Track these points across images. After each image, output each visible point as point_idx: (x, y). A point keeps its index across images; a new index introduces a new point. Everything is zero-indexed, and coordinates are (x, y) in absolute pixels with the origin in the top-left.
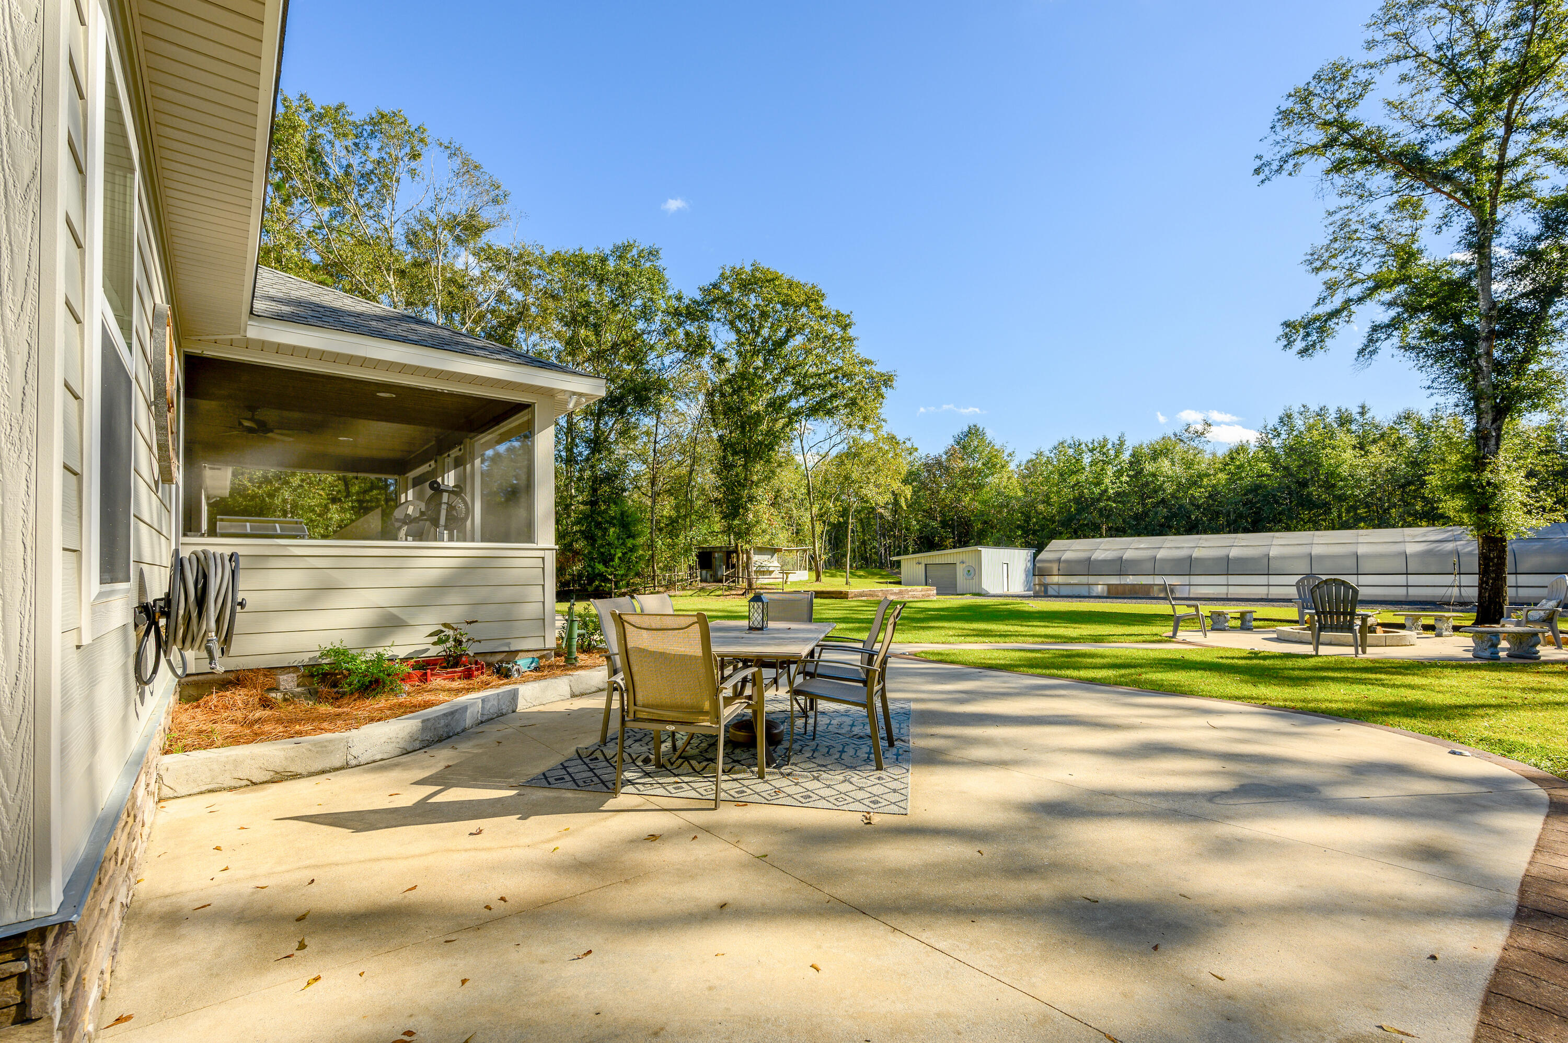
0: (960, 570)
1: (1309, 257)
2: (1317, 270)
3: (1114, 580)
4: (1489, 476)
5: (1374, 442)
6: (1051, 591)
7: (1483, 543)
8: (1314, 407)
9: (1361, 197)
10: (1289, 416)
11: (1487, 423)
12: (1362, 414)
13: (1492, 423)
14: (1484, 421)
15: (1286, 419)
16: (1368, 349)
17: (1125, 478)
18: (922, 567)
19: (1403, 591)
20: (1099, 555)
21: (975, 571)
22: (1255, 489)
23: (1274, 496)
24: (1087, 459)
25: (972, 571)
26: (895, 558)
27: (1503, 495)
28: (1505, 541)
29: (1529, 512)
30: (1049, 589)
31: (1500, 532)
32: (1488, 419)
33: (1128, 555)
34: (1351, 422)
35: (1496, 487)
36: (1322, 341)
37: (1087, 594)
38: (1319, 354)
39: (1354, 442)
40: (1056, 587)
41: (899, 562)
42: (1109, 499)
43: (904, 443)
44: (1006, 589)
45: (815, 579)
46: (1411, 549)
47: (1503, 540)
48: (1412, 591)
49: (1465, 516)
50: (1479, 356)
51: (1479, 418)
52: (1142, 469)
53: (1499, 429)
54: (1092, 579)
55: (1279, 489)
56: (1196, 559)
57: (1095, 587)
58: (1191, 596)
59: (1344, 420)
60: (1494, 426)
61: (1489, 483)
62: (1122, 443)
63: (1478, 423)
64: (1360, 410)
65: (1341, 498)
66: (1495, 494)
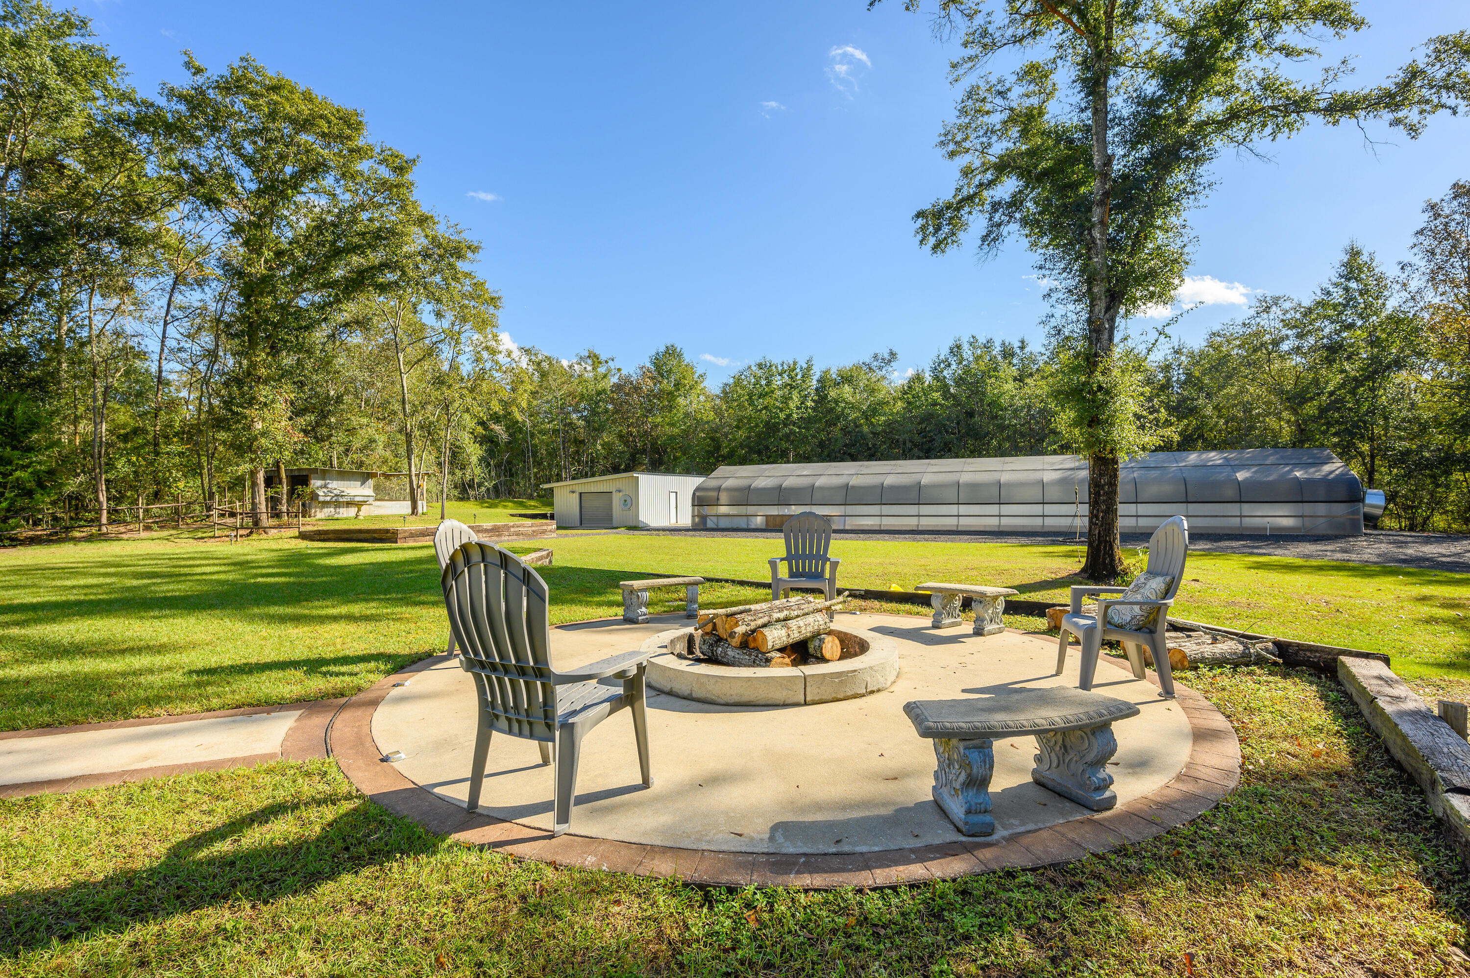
0: (617, 499)
1: (943, 138)
2: (952, 154)
3: (774, 511)
4: (1101, 378)
5: (1031, 375)
6: (710, 524)
7: (1094, 465)
8: (982, 340)
9: (985, 46)
10: (959, 347)
11: (1100, 311)
12: (1022, 348)
13: (1106, 312)
14: (1097, 309)
15: (955, 350)
16: (991, 238)
17: (810, 404)
18: (576, 496)
19: (1038, 522)
20: (761, 483)
21: (631, 502)
22: (928, 418)
23: (945, 425)
24: (777, 381)
25: (629, 501)
26: (546, 486)
27: (1114, 403)
28: (1117, 463)
29: (1142, 427)
30: (708, 521)
31: (1111, 451)
32: (1101, 305)
33: (788, 482)
34: (1013, 355)
35: (1107, 392)
36: (953, 234)
37: (745, 527)
38: (951, 250)
39: (1016, 374)
40: (715, 519)
41: (552, 489)
42: (794, 424)
43: (606, 362)
44: (673, 521)
45: (410, 511)
46: (1049, 477)
47: (1115, 461)
48: (1049, 522)
49: (1077, 431)
50: (1093, 226)
51: (1092, 306)
52: (826, 395)
53: (1112, 320)
54: (751, 510)
55: (949, 418)
56: (853, 487)
57: (753, 519)
58: (847, 528)
59: (1008, 354)
60: (1107, 316)
61: (1100, 388)
62: (809, 369)
63: (1091, 311)
64: (1019, 344)
65: (1002, 428)
66: (1108, 402)
